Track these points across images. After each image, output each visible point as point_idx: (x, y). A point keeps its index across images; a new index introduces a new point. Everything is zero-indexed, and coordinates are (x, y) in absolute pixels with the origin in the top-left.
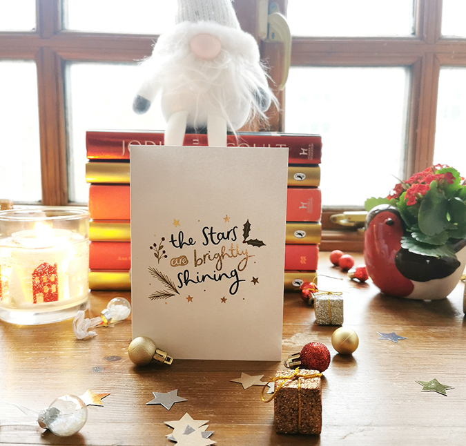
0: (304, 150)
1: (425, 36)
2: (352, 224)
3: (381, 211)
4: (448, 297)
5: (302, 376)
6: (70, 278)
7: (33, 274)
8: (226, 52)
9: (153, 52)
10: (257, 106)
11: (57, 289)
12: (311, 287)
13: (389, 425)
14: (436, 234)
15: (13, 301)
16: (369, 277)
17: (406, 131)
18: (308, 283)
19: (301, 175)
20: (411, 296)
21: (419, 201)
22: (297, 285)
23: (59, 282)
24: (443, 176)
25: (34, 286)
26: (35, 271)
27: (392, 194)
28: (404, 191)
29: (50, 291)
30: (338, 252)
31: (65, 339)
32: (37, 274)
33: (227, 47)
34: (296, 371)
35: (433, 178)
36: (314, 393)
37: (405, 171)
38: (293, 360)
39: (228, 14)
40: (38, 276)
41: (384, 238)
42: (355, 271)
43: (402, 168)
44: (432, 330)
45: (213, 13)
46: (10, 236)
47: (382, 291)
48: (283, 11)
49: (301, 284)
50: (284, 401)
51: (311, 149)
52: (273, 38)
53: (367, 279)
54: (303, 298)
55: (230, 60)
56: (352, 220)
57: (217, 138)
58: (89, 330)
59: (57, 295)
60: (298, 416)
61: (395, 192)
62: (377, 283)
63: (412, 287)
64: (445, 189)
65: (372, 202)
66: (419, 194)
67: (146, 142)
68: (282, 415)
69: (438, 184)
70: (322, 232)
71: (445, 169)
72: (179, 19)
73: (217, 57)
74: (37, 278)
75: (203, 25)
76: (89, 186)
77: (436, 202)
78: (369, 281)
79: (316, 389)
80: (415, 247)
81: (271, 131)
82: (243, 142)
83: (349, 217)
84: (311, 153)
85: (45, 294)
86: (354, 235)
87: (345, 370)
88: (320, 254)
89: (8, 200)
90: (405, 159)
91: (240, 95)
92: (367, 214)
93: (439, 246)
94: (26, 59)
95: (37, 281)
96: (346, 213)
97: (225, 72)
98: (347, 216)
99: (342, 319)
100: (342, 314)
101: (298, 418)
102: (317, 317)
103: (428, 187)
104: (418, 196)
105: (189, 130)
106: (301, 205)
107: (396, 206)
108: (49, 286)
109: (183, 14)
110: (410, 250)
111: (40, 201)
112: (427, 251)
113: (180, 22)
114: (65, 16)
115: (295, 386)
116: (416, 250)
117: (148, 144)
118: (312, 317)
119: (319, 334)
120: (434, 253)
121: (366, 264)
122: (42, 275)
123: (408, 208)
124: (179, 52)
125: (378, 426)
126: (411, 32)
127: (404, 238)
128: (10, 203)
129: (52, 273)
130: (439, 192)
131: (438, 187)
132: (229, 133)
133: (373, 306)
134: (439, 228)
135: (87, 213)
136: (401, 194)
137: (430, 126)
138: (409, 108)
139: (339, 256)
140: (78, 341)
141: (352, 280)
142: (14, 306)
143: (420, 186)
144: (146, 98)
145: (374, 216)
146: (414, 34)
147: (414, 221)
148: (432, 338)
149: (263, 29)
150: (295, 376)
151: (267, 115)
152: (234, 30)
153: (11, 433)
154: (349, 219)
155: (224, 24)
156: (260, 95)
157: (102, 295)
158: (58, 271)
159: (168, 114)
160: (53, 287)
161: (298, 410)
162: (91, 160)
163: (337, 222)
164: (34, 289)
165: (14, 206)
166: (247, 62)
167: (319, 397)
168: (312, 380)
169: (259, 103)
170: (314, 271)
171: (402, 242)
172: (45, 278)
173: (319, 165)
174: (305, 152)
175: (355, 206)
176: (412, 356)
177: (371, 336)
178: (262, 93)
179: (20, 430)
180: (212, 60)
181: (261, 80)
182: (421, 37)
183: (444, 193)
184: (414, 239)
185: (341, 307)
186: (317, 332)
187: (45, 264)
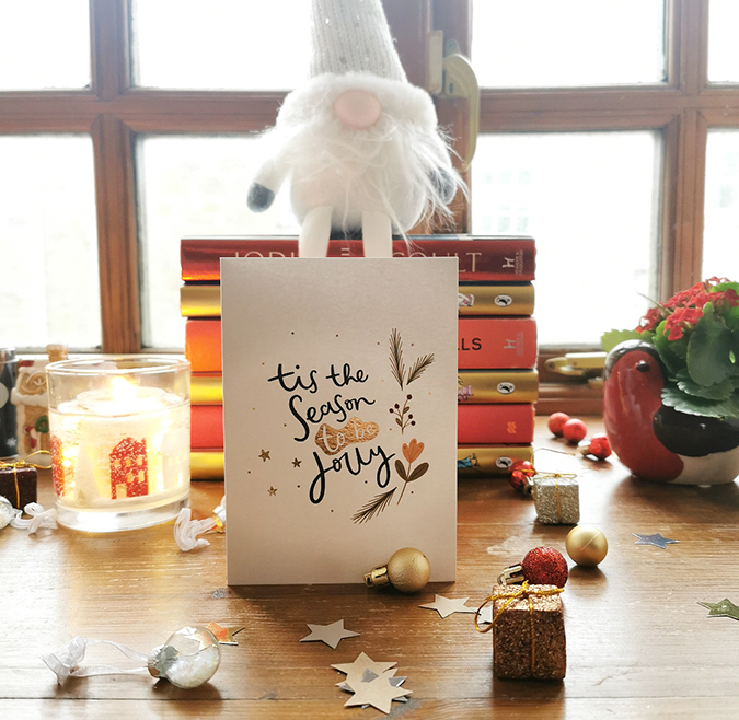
0: (508, 260)
1: (684, 83)
2: (580, 373)
3: (628, 351)
4: (735, 480)
5: (533, 593)
6: (165, 460)
7: (111, 455)
8: (389, 116)
9: (278, 119)
10: (437, 197)
11: (146, 477)
12: (526, 467)
13: (665, 665)
14: (715, 384)
15: (81, 495)
16: (613, 452)
17: (659, 228)
18: (520, 463)
19: (506, 297)
20: (680, 479)
21: (687, 334)
22: (504, 466)
23: (149, 467)
24: (721, 296)
25: (112, 473)
26: (115, 450)
27: (643, 325)
28: (662, 319)
29: (136, 481)
30: (561, 415)
31: (165, 551)
32: (117, 455)
33: (390, 109)
34: (525, 587)
35: (707, 299)
36: (553, 617)
37: (658, 289)
38: (511, 575)
39: (388, 60)
40: (118, 457)
41: (634, 392)
42: (589, 443)
43: (655, 285)
44: (716, 529)
45: (367, 59)
46: (74, 398)
47: (634, 473)
48: (466, 51)
49: (510, 465)
50: (508, 630)
51: (519, 259)
52: (451, 92)
53: (609, 454)
54: (514, 485)
55: (394, 128)
56: (578, 366)
57: (377, 245)
58: (197, 537)
59: (146, 486)
60: (530, 653)
61: (647, 321)
62: (625, 460)
63: (681, 466)
64: (725, 315)
65: (612, 337)
66: (687, 323)
67: (271, 254)
68: (507, 652)
69: (715, 308)
70: (540, 385)
71: (724, 285)
72: (316, 69)
73: (374, 124)
74: (117, 461)
75: (352, 78)
76: (185, 321)
77: (713, 335)
78: (613, 458)
79: (555, 612)
80: (684, 404)
81: (458, 232)
82: (417, 250)
83: (574, 362)
84: (520, 265)
85: (128, 485)
86: (583, 389)
87: (590, 589)
88: (536, 419)
89: (61, 346)
90: (659, 271)
91: (411, 180)
92: (605, 357)
93: (721, 402)
94: (77, 132)
95: (117, 465)
96: (569, 356)
97: (389, 146)
98: (570, 360)
99: (577, 515)
100: (578, 508)
101: (530, 655)
102: (539, 511)
103: (700, 312)
104: (685, 326)
105: (336, 234)
106: (507, 344)
107: (651, 342)
108: (135, 472)
109: (322, 62)
110: (677, 409)
111: (98, 347)
112: (703, 409)
113: (317, 74)
114: (135, 67)
115: (525, 608)
116: (686, 408)
117: (274, 256)
118: (532, 513)
119: (544, 538)
120: (714, 412)
121: (608, 432)
122: (124, 455)
123: (670, 346)
124: (318, 119)
125: (647, 666)
126: (662, 77)
127: (664, 390)
128: (64, 349)
129: (138, 453)
130: (716, 320)
131: (716, 312)
132: (395, 237)
133: (622, 496)
134: (719, 374)
135: (187, 363)
136: (657, 324)
137: (694, 218)
138: (662, 194)
139: (563, 421)
140: (183, 553)
141: (585, 458)
142: (82, 503)
143: (688, 311)
144: (268, 187)
145: (617, 357)
146: (665, 80)
147: (679, 364)
148: (717, 541)
149: (436, 78)
150: (524, 593)
151: (452, 210)
152: (398, 83)
153: (109, 685)
154: (575, 364)
155: (384, 75)
156: (442, 180)
157: (207, 487)
158: (147, 450)
159: (302, 211)
160: (141, 473)
161: (531, 643)
162: (188, 283)
163: (556, 370)
164: (112, 477)
165: (70, 356)
166: (420, 130)
167: (562, 623)
168: (549, 598)
169: (440, 191)
170: (528, 444)
171: (663, 396)
172: (128, 460)
173: (532, 282)
174: (511, 263)
175: (584, 345)
176: (689, 567)
177: (624, 539)
178: (444, 175)
179: (119, 680)
180: (366, 129)
181: (440, 157)
182: (678, 86)
183: (724, 321)
184: (683, 392)
185: (576, 497)
186: (541, 535)
187: (128, 440)
